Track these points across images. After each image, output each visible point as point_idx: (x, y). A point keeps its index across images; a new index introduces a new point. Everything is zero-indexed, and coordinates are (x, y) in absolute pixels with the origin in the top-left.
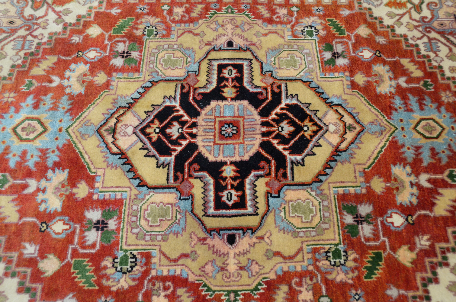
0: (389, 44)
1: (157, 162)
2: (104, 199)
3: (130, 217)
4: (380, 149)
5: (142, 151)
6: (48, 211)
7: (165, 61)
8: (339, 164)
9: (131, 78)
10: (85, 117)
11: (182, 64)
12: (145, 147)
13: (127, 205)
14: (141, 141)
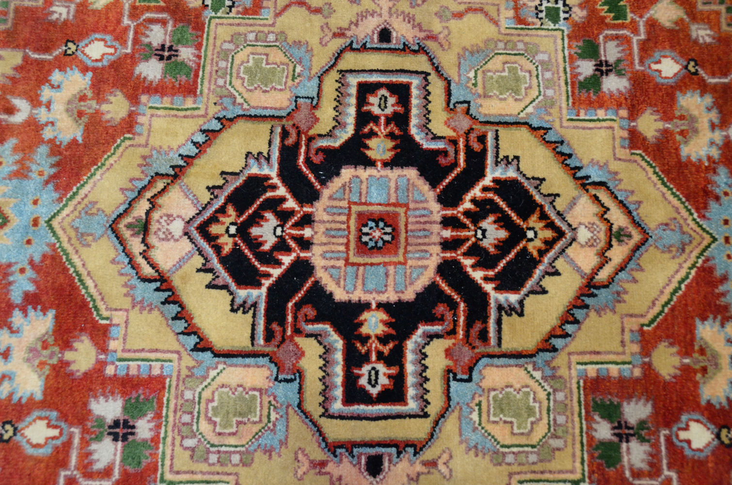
0: (717, 44)
1: (233, 301)
2: (127, 375)
3: (179, 414)
4: (677, 285)
5: (202, 274)
6: (15, 398)
7: (248, 71)
8: (592, 314)
9: (178, 110)
10: (86, 196)
11: (284, 80)
12: (209, 266)
13: (173, 390)
14: (200, 252)
